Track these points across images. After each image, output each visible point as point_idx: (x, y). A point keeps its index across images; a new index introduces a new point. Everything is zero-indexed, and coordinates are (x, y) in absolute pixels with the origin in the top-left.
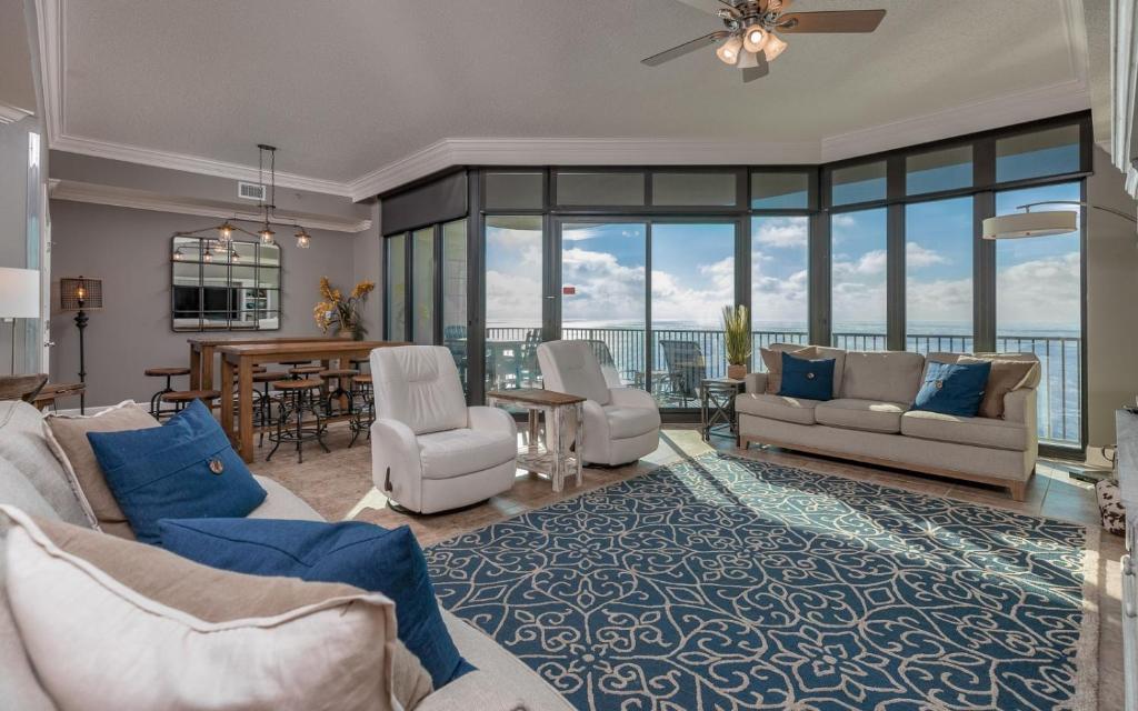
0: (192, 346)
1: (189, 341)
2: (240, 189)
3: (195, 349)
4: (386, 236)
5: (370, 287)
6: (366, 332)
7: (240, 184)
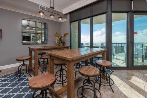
0: (30, 49)
1: (28, 47)
2: (40, 7)
3: (30, 50)
4: (71, 22)
5: (67, 34)
6: (66, 44)
7: (40, 6)
